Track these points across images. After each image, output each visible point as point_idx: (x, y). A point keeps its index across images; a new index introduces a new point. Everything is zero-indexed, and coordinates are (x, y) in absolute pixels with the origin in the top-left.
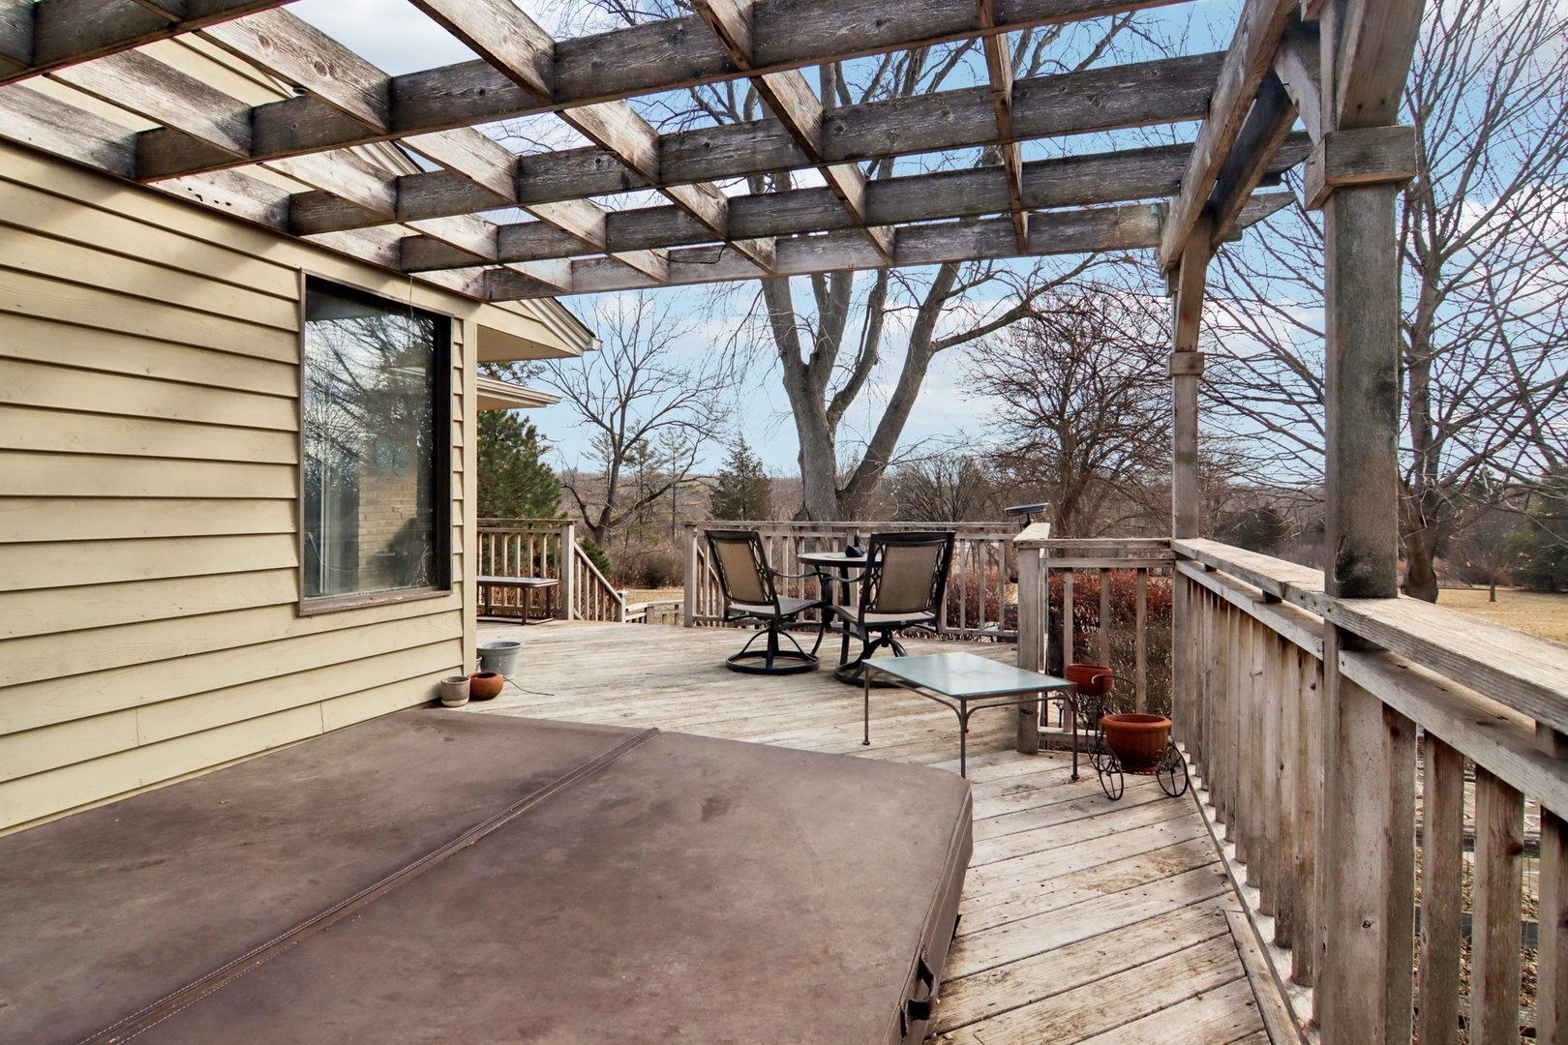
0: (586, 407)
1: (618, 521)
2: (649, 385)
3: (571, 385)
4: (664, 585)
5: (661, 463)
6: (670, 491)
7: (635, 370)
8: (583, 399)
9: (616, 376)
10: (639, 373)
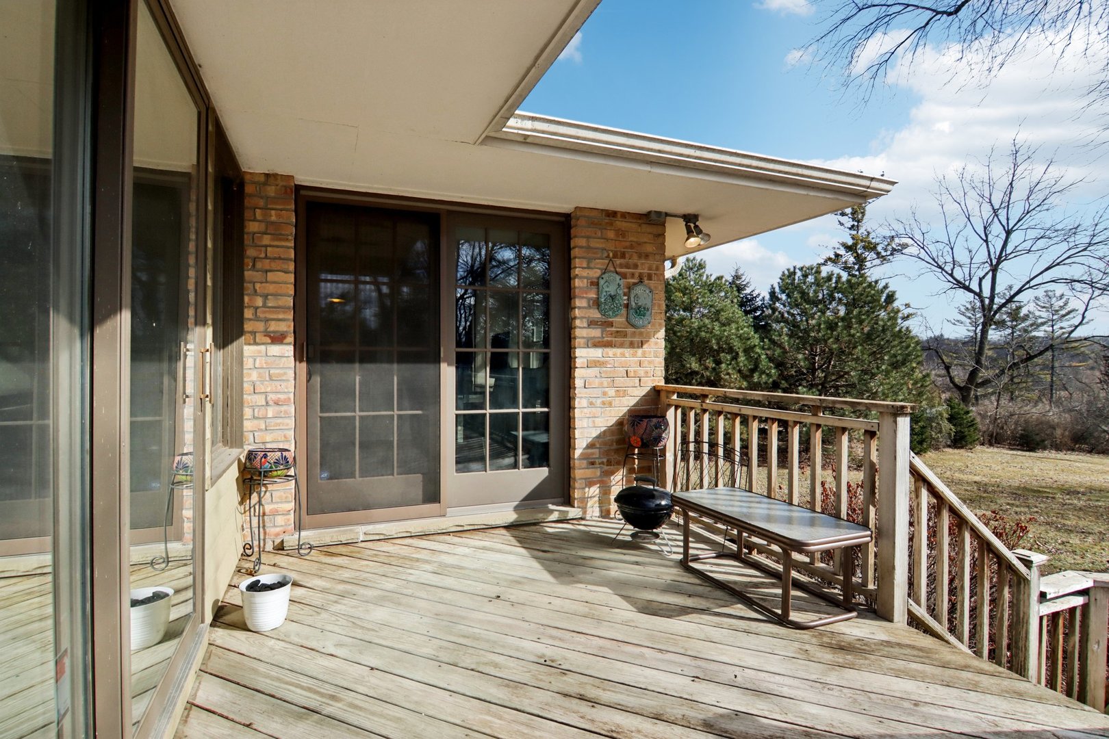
0: (951, 275)
1: (986, 382)
2: (1027, 245)
3: (935, 255)
4: (1044, 448)
5: (1036, 326)
6: (1049, 354)
7: (1009, 233)
8: (948, 268)
9: (986, 241)
10: (1013, 236)
